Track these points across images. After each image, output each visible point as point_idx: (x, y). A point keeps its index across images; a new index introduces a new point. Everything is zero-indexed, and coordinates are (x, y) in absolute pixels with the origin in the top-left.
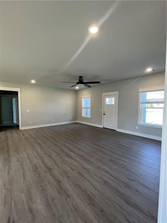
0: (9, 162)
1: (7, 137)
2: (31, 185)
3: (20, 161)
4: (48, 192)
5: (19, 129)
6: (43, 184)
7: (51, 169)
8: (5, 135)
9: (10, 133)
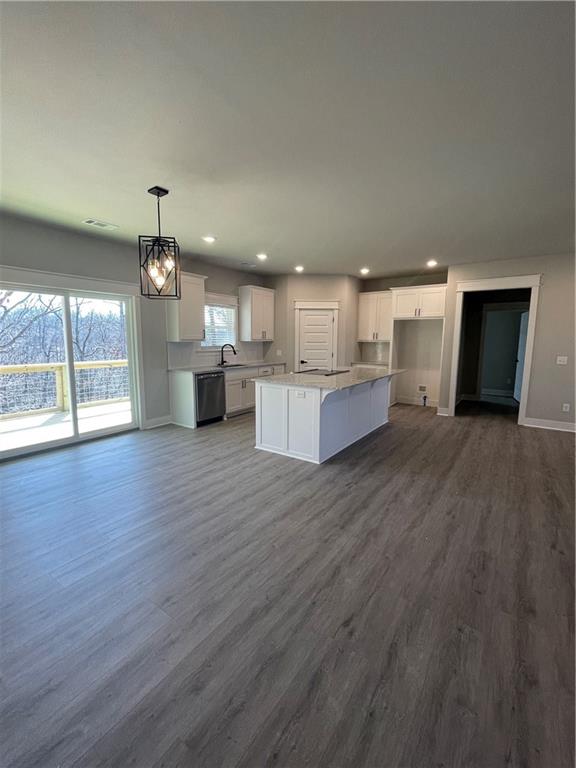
0: (429, 504)
1: (467, 435)
2: (435, 598)
3: (454, 517)
4: (464, 666)
5: (517, 421)
6: (467, 629)
7: (532, 611)
8: (466, 428)
9: (483, 427)
